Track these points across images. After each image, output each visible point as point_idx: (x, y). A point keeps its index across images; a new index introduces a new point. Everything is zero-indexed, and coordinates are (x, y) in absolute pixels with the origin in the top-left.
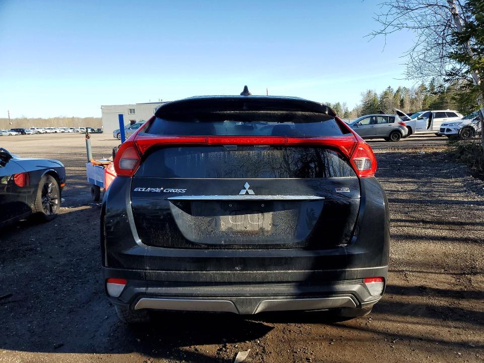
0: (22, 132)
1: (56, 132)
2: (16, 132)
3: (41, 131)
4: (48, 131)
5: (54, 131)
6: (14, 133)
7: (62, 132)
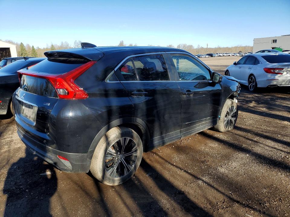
0: (211, 55)
1: (229, 55)
2: (208, 55)
3: (221, 55)
4: (225, 55)
5: (228, 55)
6: (207, 56)
7: (233, 56)
